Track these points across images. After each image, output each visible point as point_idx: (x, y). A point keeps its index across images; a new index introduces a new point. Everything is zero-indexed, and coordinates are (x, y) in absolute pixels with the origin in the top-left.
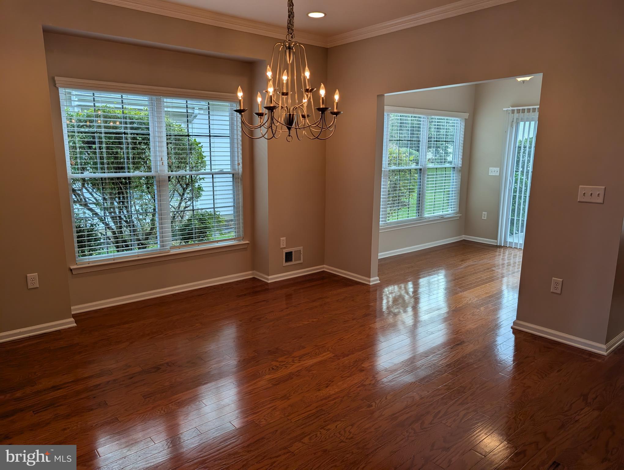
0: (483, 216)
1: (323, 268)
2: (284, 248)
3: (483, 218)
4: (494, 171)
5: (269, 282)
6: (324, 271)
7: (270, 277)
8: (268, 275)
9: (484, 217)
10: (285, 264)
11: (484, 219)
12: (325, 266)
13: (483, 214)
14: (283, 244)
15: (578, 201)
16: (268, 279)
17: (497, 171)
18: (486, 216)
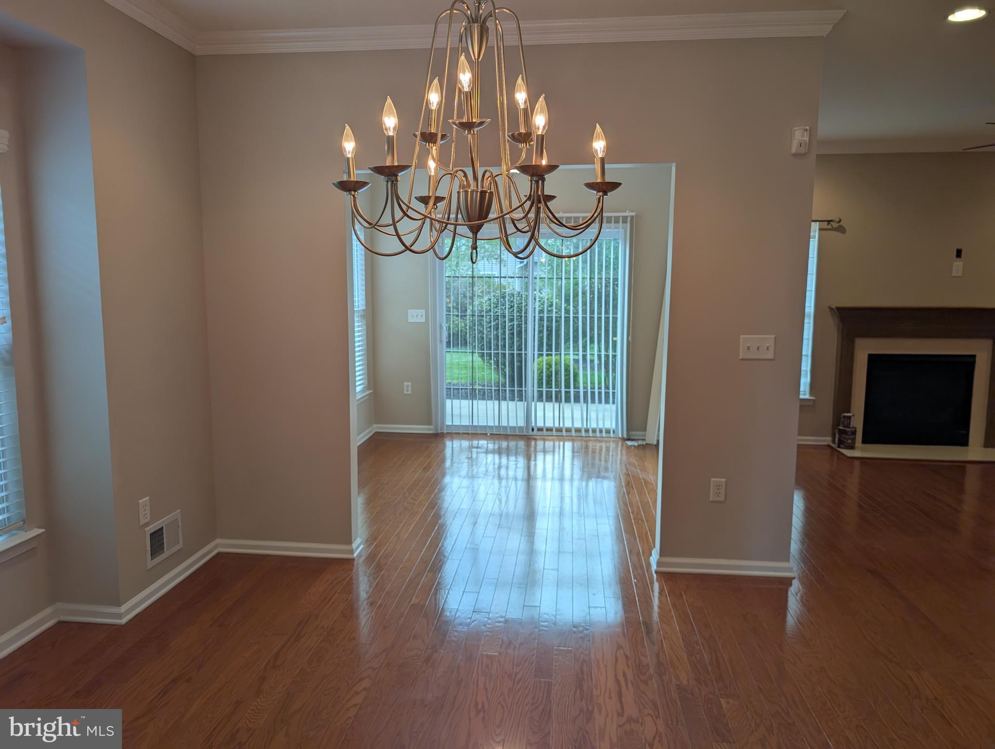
0: (405, 388)
1: (216, 546)
2: (147, 524)
3: (405, 392)
4: (416, 316)
5: (124, 621)
6: (218, 554)
7: (124, 608)
8: (119, 604)
9: (407, 391)
10: (151, 563)
11: (408, 393)
12: (218, 541)
13: (405, 386)
14: (145, 515)
15: (740, 358)
16: (120, 616)
17: (422, 316)
18: (410, 389)
